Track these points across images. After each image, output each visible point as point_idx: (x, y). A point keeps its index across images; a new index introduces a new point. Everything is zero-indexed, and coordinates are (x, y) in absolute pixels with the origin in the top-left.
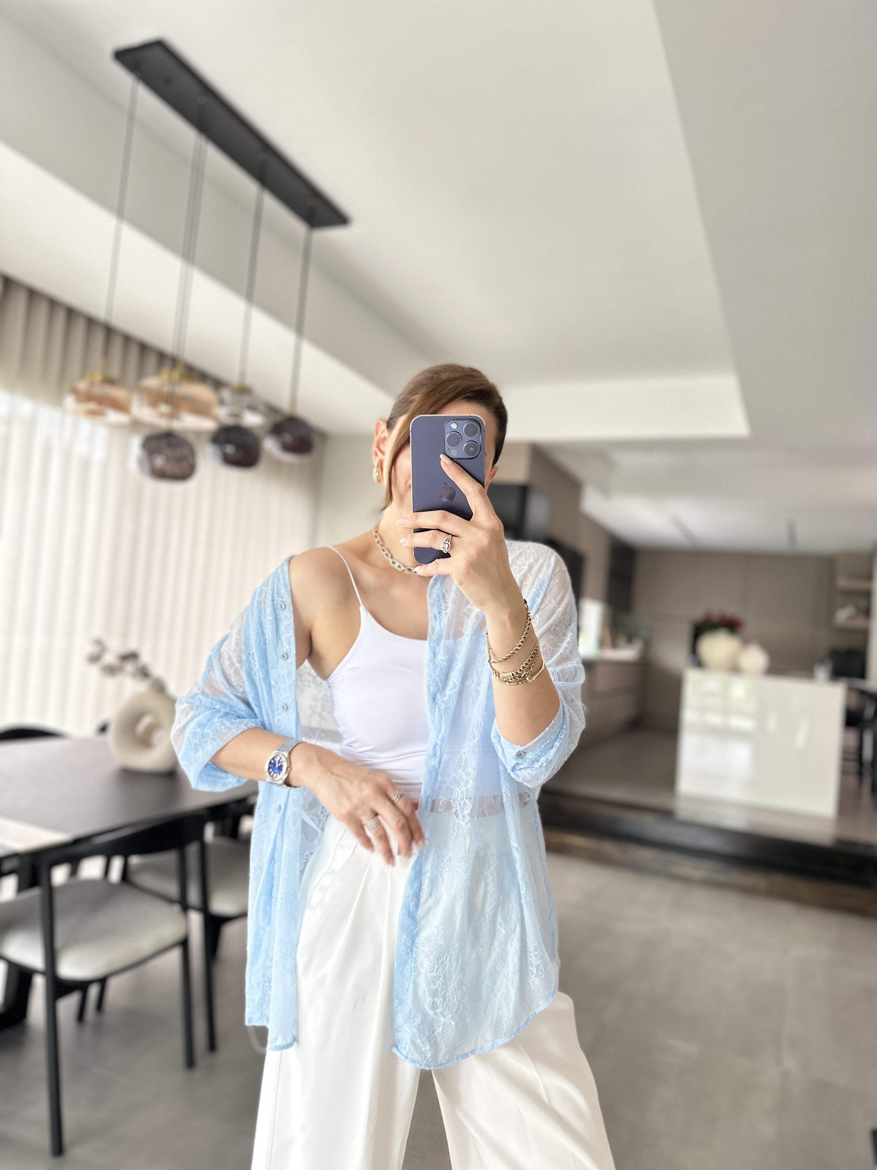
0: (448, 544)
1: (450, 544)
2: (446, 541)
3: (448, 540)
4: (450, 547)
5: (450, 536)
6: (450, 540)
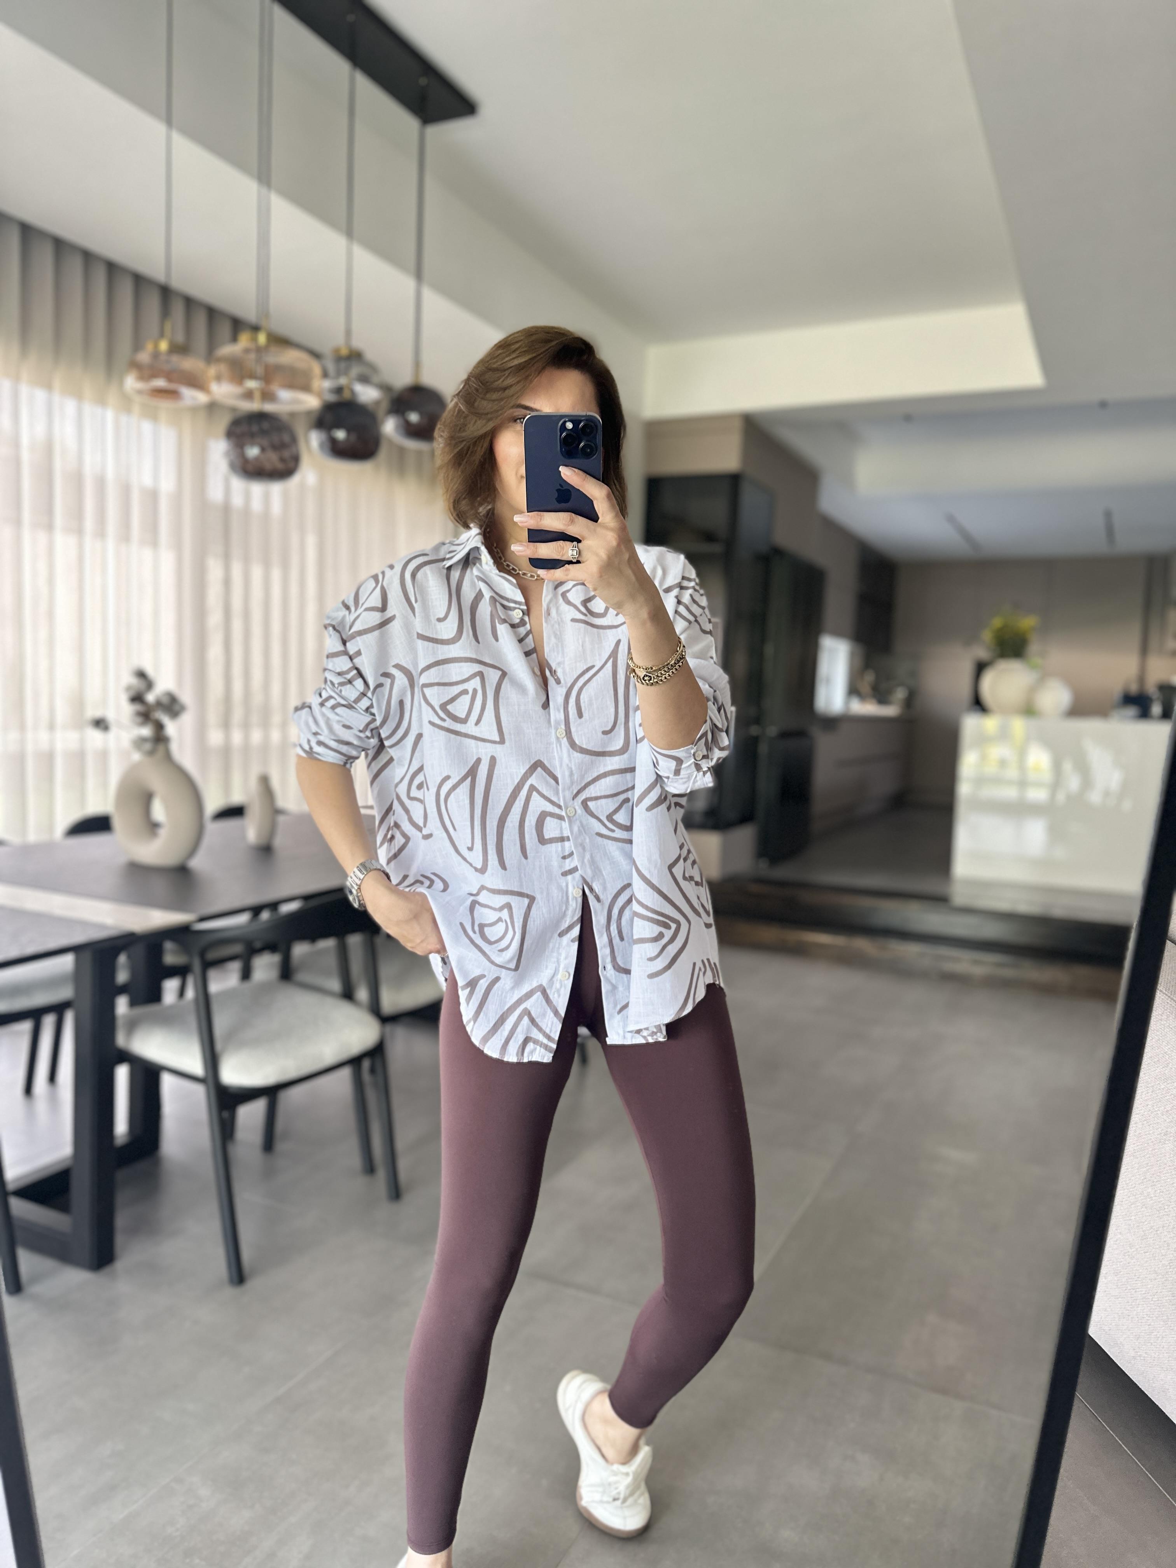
0: (576, 551)
1: (578, 551)
2: (572, 550)
3: (574, 548)
4: (578, 554)
5: (575, 543)
6: (577, 547)
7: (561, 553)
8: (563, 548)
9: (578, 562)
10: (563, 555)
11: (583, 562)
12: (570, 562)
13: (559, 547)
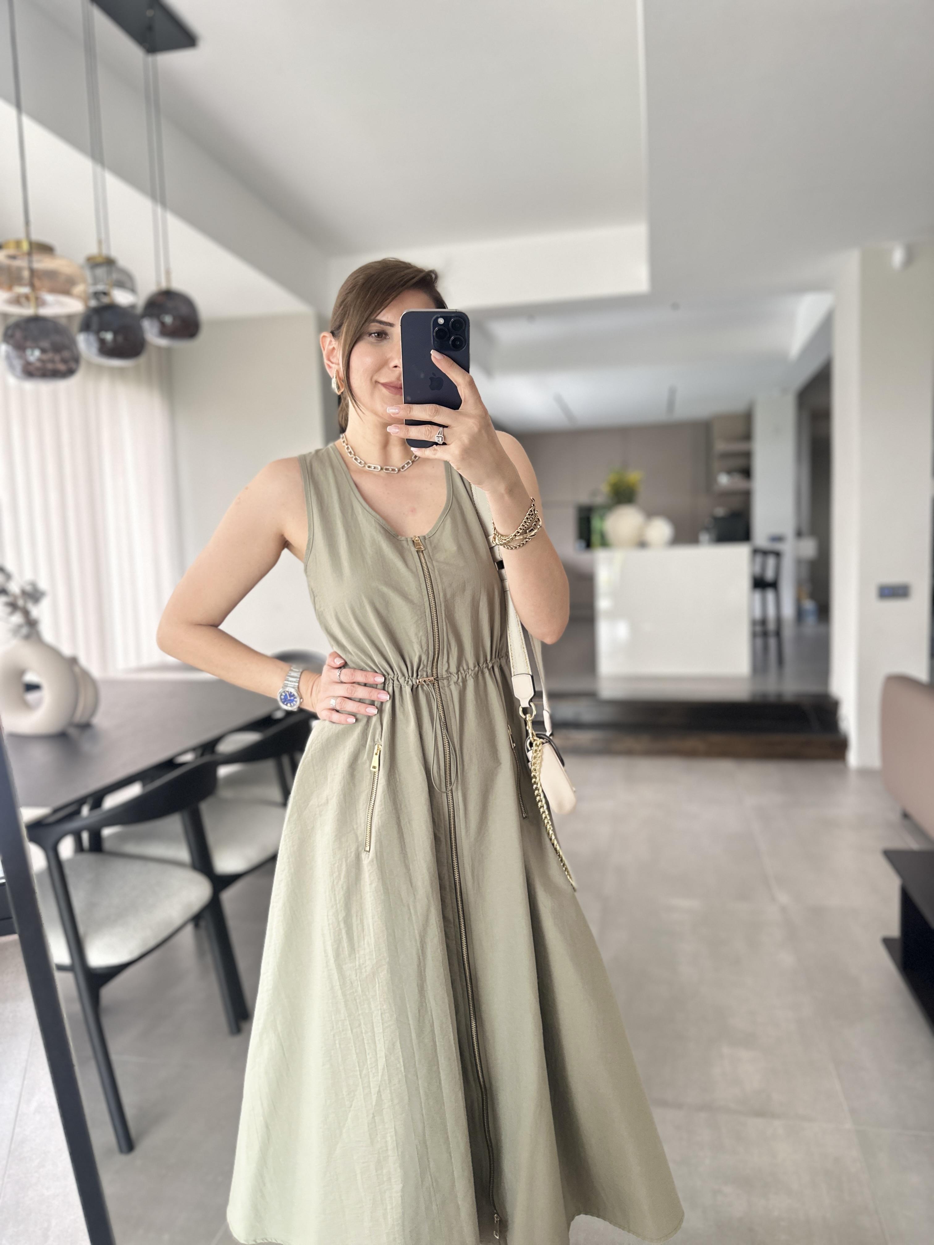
0: (441, 437)
1: (443, 436)
2: (439, 434)
3: (440, 433)
4: (443, 439)
5: (441, 429)
6: (442, 433)
7: (429, 437)
8: (431, 432)
9: (444, 444)
10: (431, 438)
11: (449, 445)
12: (437, 444)
13: (427, 431)
